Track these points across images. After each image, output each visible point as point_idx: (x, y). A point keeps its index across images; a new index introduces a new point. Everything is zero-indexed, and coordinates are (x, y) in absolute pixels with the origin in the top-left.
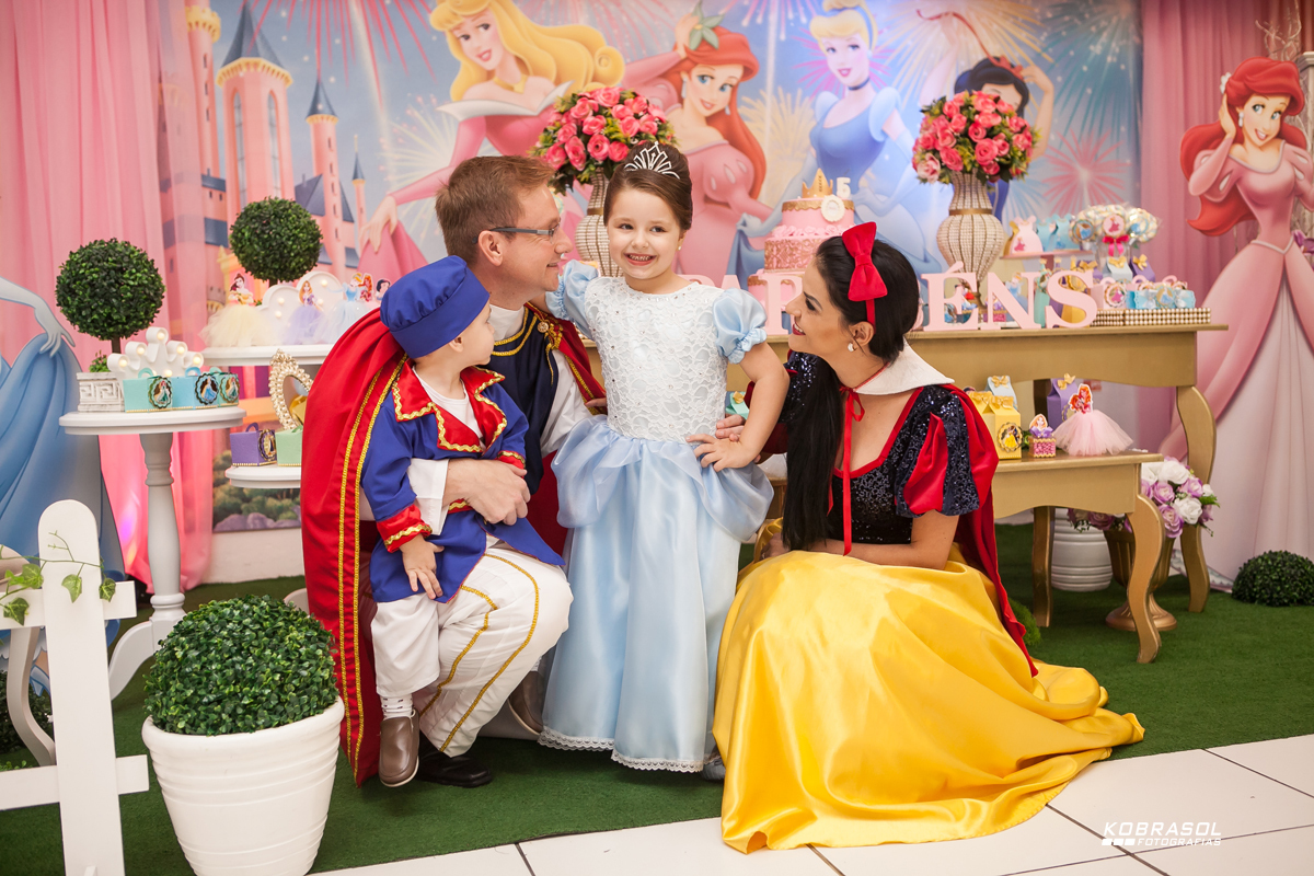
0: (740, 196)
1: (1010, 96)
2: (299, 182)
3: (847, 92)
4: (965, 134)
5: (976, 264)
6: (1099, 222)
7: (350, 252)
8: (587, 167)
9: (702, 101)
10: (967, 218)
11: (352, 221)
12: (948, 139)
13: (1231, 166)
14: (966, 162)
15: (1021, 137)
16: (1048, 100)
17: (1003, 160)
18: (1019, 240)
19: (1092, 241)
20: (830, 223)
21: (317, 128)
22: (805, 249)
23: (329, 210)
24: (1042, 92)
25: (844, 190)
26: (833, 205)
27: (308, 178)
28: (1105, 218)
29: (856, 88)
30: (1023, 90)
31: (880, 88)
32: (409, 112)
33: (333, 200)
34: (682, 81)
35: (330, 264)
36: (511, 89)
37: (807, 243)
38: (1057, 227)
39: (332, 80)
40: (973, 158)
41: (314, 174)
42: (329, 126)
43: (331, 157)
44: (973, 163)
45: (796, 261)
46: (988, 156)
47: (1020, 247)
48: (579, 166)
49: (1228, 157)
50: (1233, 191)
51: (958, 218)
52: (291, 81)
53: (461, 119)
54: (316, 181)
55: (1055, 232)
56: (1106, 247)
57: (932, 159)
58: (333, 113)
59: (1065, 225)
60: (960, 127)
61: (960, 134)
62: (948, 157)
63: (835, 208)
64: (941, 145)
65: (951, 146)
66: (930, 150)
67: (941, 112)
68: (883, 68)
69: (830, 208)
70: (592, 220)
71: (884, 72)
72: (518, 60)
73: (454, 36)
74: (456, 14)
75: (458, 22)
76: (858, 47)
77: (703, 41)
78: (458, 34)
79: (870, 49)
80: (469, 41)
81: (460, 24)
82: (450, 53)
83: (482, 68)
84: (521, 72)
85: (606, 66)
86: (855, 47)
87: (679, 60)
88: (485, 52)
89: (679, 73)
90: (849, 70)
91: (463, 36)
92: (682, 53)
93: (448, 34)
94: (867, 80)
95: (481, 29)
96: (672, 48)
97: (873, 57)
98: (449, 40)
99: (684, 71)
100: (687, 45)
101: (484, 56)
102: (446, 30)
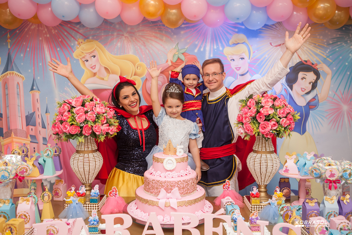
1: (311, 76)
2: (27, 114)
4: (254, 118)
6: (323, 171)
7: (44, 139)
11: (46, 128)
12: (247, 119)
15: (285, 119)
16: (329, 77)
19: (321, 179)
20: (168, 171)
21: (33, 95)
23: (37, 124)
24: (326, 74)
25: (180, 152)
26: (170, 161)
27: (30, 113)
28: (327, 169)
29: (242, 75)
30: (317, 74)
31: (253, 75)
32: (66, 89)
33: (39, 121)
34: (169, 74)
35: (38, 143)
36: (103, 79)
38: (305, 164)
39: (39, 78)
41: (32, 112)
42: (37, 94)
43: (38, 105)
52: (25, 79)
54: (33, 113)
56: (328, 184)
58: (39, 90)
60: (253, 114)
61: (253, 117)
62: (246, 128)
63: (171, 163)
64: (244, 122)
65: (248, 123)
66: (241, 122)
67: (246, 104)
68: (254, 67)
69: (168, 163)
70: (77, 155)
71: (255, 68)
72: (106, 69)
73: (82, 60)
74: (83, 52)
75: (84, 55)
76: (244, 58)
77: (179, 58)
78: (84, 60)
79: (249, 59)
80: (88, 62)
81: (84, 56)
82: (81, 66)
83: (92, 72)
84: (107, 73)
85: (140, 69)
86: (242, 58)
87: (168, 66)
88: (93, 66)
89: (168, 71)
90: (240, 68)
91: (86, 60)
92: (170, 64)
93: (80, 60)
94: (248, 72)
95: (92, 57)
96: (166, 62)
97: (250, 62)
98: (80, 62)
99: (170, 70)
100: (172, 60)
101: (93, 67)
102: (79, 59)
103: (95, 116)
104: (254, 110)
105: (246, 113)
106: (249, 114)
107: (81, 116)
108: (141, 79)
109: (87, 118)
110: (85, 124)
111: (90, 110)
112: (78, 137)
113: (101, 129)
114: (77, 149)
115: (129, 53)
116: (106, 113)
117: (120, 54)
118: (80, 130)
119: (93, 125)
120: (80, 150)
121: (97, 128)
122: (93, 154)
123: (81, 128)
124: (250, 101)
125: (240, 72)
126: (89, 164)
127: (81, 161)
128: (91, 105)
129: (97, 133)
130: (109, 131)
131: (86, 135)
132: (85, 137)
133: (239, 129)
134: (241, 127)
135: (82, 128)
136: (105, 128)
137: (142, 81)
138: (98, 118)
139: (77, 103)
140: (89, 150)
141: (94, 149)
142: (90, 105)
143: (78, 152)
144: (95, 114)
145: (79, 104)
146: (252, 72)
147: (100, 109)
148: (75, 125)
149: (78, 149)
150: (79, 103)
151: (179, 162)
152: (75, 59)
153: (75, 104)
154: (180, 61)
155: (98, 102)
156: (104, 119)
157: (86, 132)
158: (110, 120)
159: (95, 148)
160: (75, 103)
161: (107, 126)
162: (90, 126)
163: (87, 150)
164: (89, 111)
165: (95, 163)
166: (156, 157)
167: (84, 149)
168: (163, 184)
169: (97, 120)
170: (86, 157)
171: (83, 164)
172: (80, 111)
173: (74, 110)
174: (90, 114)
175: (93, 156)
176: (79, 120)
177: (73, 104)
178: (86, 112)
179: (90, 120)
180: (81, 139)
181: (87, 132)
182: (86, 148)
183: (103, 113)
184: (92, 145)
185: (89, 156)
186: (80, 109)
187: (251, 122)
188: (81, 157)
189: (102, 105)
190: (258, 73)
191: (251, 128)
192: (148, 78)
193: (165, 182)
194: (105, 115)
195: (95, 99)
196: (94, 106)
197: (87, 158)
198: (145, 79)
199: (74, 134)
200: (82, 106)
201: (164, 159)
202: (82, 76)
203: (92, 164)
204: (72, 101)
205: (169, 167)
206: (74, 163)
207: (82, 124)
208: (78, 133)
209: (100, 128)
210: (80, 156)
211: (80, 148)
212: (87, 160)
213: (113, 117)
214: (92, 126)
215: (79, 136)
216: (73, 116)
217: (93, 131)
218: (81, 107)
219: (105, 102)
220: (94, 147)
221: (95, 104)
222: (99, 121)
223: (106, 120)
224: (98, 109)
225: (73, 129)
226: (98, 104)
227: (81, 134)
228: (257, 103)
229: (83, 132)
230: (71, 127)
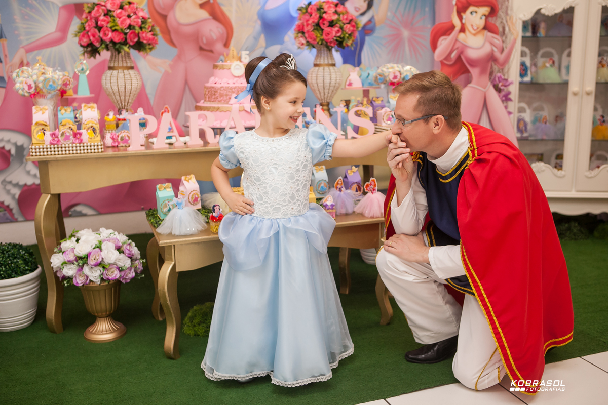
0: (219, 47)
4: (318, 24)
5: (326, 93)
6: (386, 74)
8: (101, 45)
10: (321, 68)
12: (310, 26)
13: (458, 45)
14: (318, 40)
15: (349, 26)
17: (338, 39)
18: (350, 80)
19: (384, 83)
20: (236, 77)
22: (222, 92)
25: (246, 58)
26: (238, 67)
28: (390, 72)
37: (222, 89)
38: (369, 74)
40: (322, 38)
44: (322, 40)
45: (217, 98)
46: (330, 37)
47: (350, 84)
48: (97, 44)
49: (456, 40)
50: (459, 58)
51: (317, 68)
53: (60, 5)
55: (368, 77)
56: (392, 87)
57: (301, 37)
59: (373, 73)
60: (315, 20)
64: (305, 30)
67: (306, 11)
69: (236, 69)
70: (114, 72)
104: (316, 16)
105: (307, 21)
106: (310, 21)
124: (311, 8)
126: (132, 82)
127: (121, 78)
131: (131, 43)
135: (126, 35)
138: (143, 23)
139: (113, 5)
140: (128, 65)
142: (130, 8)
144: (139, 18)
148: (118, 30)
149: (114, 64)
150: (116, 6)
153: (111, 8)
157: (130, 40)
163: (121, 66)
165: (137, 82)
166: (220, 64)
167: (123, 64)
168: (233, 90)
171: (125, 82)
172: (121, 14)
173: (113, 14)
174: (134, 19)
175: (134, 73)
176: (122, 25)
178: (129, 16)
179: (136, 26)
187: (313, 30)
188: (121, 74)
193: (235, 88)
196: (136, 10)
197: (128, 74)
201: (231, 65)
207: (126, 30)
212: (128, 77)
216: (114, 20)
217: (140, 39)
218: (120, 10)
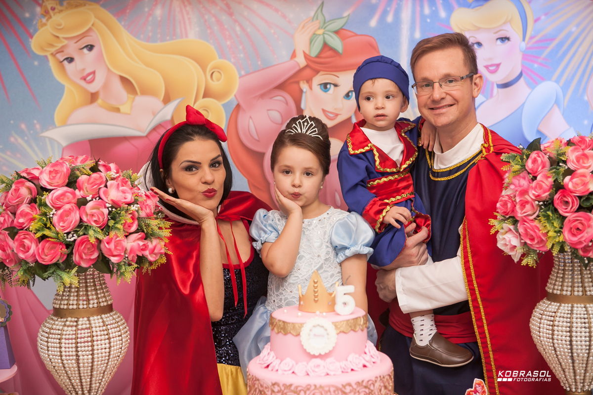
3: (496, 89)
4: (549, 204)
9: (324, 111)
12: (528, 207)
20: (314, 357)
25: (345, 304)
26: (319, 331)
29: (506, 85)
31: (537, 83)
32: (12, 139)
34: (301, 91)
36: (118, 110)
40: (560, 238)
44: (560, 245)
53: (64, 144)
60: (545, 192)
61: (544, 202)
62: (527, 233)
63: (323, 336)
64: (519, 215)
65: (532, 218)
66: (510, 217)
67: (523, 167)
68: (539, 60)
69: (315, 335)
70: (57, 323)
71: (540, 64)
72: (124, 80)
73: (57, 59)
74: (58, 37)
75: (60, 45)
76: (508, 39)
77: (326, 46)
78: (61, 57)
79: (524, 39)
80: (73, 64)
81: (63, 47)
82: (53, 76)
83: (86, 91)
84: (128, 92)
85: (218, 80)
86: (504, 39)
87: (297, 69)
88: (89, 74)
89: (298, 83)
90: (498, 65)
91: (66, 59)
92: (301, 61)
93: (50, 58)
94: (520, 75)
95: (85, 51)
96: (290, 57)
97: (528, 48)
98: (52, 63)
99: (303, 80)
100: (307, 52)
101: (88, 78)
102: (48, 54)
103: (106, 211)
104: (545, 180)
105: (524, 192)
106: (532, 194)
107: (68, 213)
108: (224, 105)
109: (85, 219)
110: (79, 236)
111: (91, 196)
112: (59, 272)
113: (123, 247)
114: (58, 306)
115: (187, 36)
116: (135, 202)
117: (162, 41)
118: (65, 251)
119: (101, 237)
120: (65, 307)
121: (112, 246)
122: (102, 318)
123: (69, 245)
124: (535, 158)
125: (500, 77)
126: (93, 346)
127: (69, 339)
128: (93, 184)
129: (114, 260)
130: (147, 253)
131: (84, 265)
132: (81, 270)
133: (505, 236)
134: (510, 230)
135: (71, 248)
136: (135, 244)
137: (226, 112)
138: (113, 216)
139: (54, 178)
140: (91, 306)
141: (105, 304)
142: (90, 182)
143: (58, 313)
144: (105, 207)
145: (61, 182)
146: (533, 75)
147: (121, 194)
148: (51, 238)
149: (61, 304)
150: (60, 179)
151: (343, 332)
152: (37, 57)
153: (48, 182)
154: (329, 53)
155: (113, 173)
156: (131, 221)
157: (81, 257)
158: (148, 221)
159: (106, 301)
160: (50, 178)
161: (139, 239)
162: (93, 240)
163: (85, 306)
164: (89, 198)
165: (110, 343)
166: (280, 321)
167: (78, 304)
169: (111, 223)
170: (84, 326)
171: (77, 347)
172: (63, 199)
173: (48, 198)
174: (93, 208)
175: (101, 324)
176: (61, 224)
177: (45, 180)
178: (82, 203)
179: (94, 224)
180: (70, 278)
181: (84, 256)
182: (81, 302)
183: (129, 204)
184: (99, 292)
185: (90, 324)
186: (63, 195)
187: (538, 216)
188: (70, 328)
189: (124, 183)
190: (550, 79)
191: (540, 233)
192: (242, 104)
193: (308, 387)
194: (133, 208)
195: (104, 166)
196: (102, 186)
197: (87, 328)
198: (234, 106)
199: (50, 263)
200: (69, 185)
201: (302, 325)
202: (58, 103)
203: (101, 345)
204: (41, 173)
205: (315, 346)
206: (50, 344)
207: (70, 235)
208: (61, 261)
209: (121, 244)
210: (65, 325)
211: (66, 302)
212: (86, 335)
213: (154, 213)
214: (99, 241)
215: (64, 270)
216: (45, 214)
217: (102, 254)
218: (66, 189)
219: (130, 172)
220: (104, 299)
221: (105, 179)
222: (119, 226)
223: (136, 222)
224: (114, 194)
225: (46, 251)
226: (113, 179)
227: (68, 264)
228: (556, 162)
229: (76, 258)
230: (40, 245)
